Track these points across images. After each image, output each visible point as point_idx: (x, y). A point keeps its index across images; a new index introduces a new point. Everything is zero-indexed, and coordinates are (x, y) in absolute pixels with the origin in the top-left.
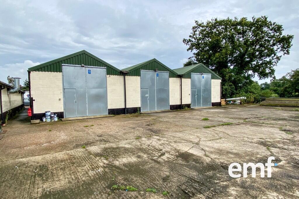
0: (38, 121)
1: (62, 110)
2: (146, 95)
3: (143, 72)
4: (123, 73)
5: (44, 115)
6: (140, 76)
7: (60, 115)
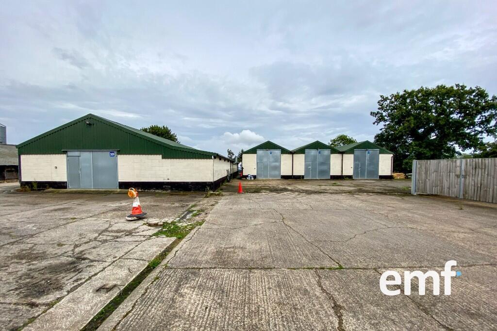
0: (244, 179)
1: (255, 174)
2: (309, 167)
3: (307, 151)
4: (292, 153)
5: (247, 176)
6: (305, 153)
7: (255, 177)
